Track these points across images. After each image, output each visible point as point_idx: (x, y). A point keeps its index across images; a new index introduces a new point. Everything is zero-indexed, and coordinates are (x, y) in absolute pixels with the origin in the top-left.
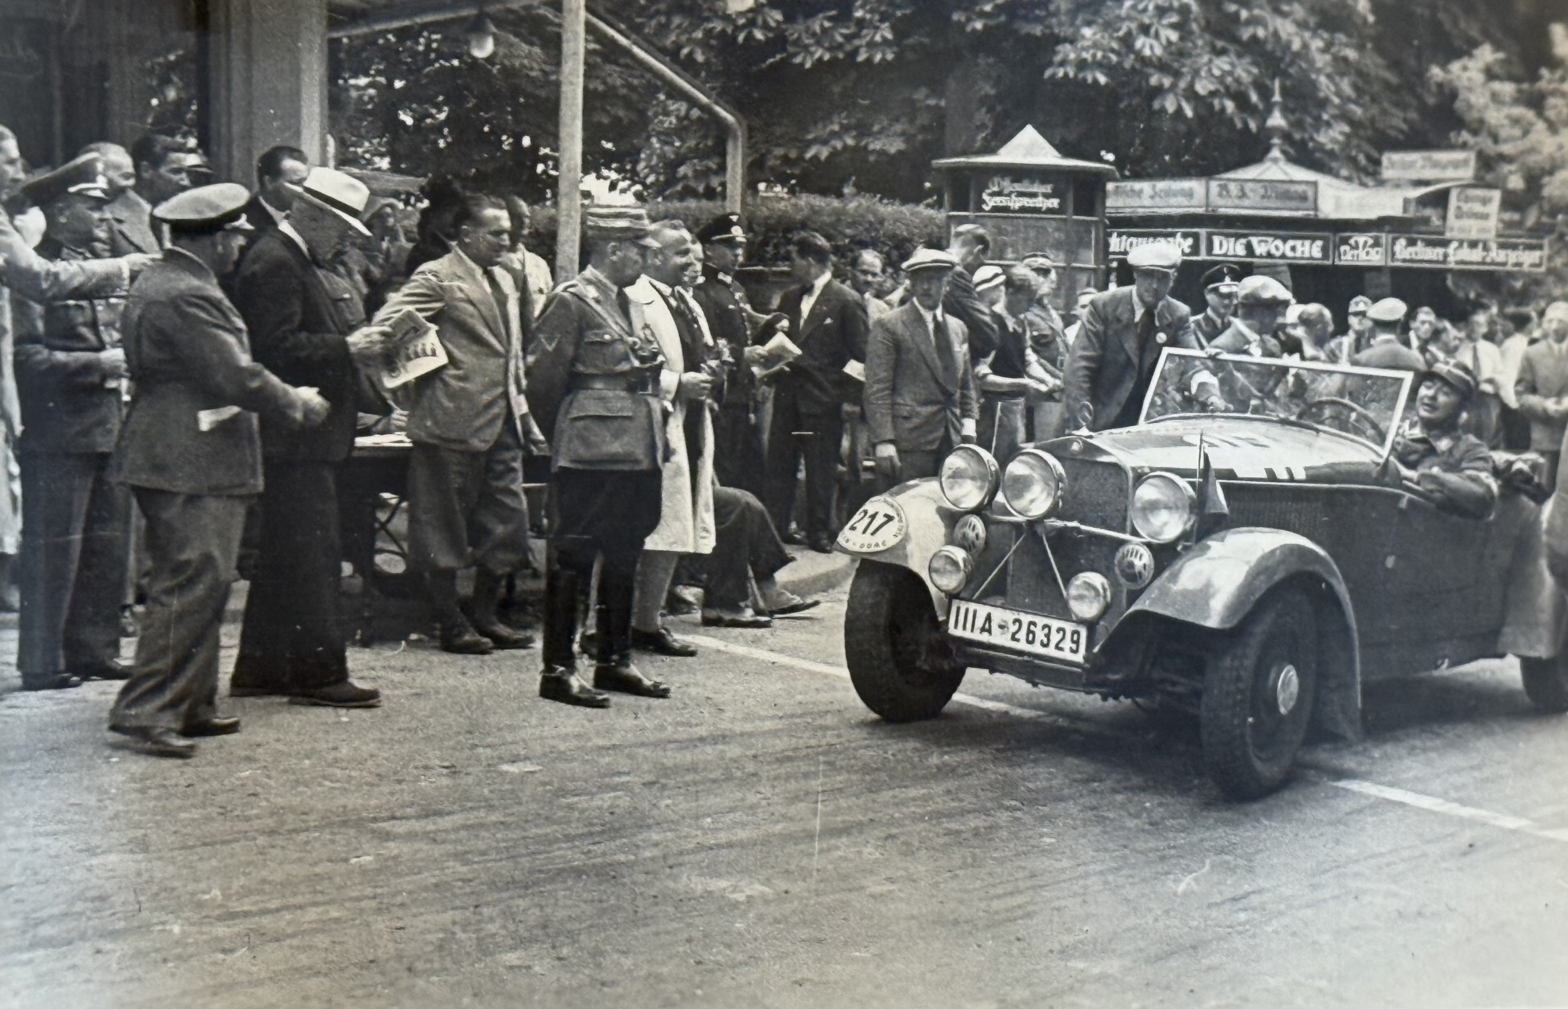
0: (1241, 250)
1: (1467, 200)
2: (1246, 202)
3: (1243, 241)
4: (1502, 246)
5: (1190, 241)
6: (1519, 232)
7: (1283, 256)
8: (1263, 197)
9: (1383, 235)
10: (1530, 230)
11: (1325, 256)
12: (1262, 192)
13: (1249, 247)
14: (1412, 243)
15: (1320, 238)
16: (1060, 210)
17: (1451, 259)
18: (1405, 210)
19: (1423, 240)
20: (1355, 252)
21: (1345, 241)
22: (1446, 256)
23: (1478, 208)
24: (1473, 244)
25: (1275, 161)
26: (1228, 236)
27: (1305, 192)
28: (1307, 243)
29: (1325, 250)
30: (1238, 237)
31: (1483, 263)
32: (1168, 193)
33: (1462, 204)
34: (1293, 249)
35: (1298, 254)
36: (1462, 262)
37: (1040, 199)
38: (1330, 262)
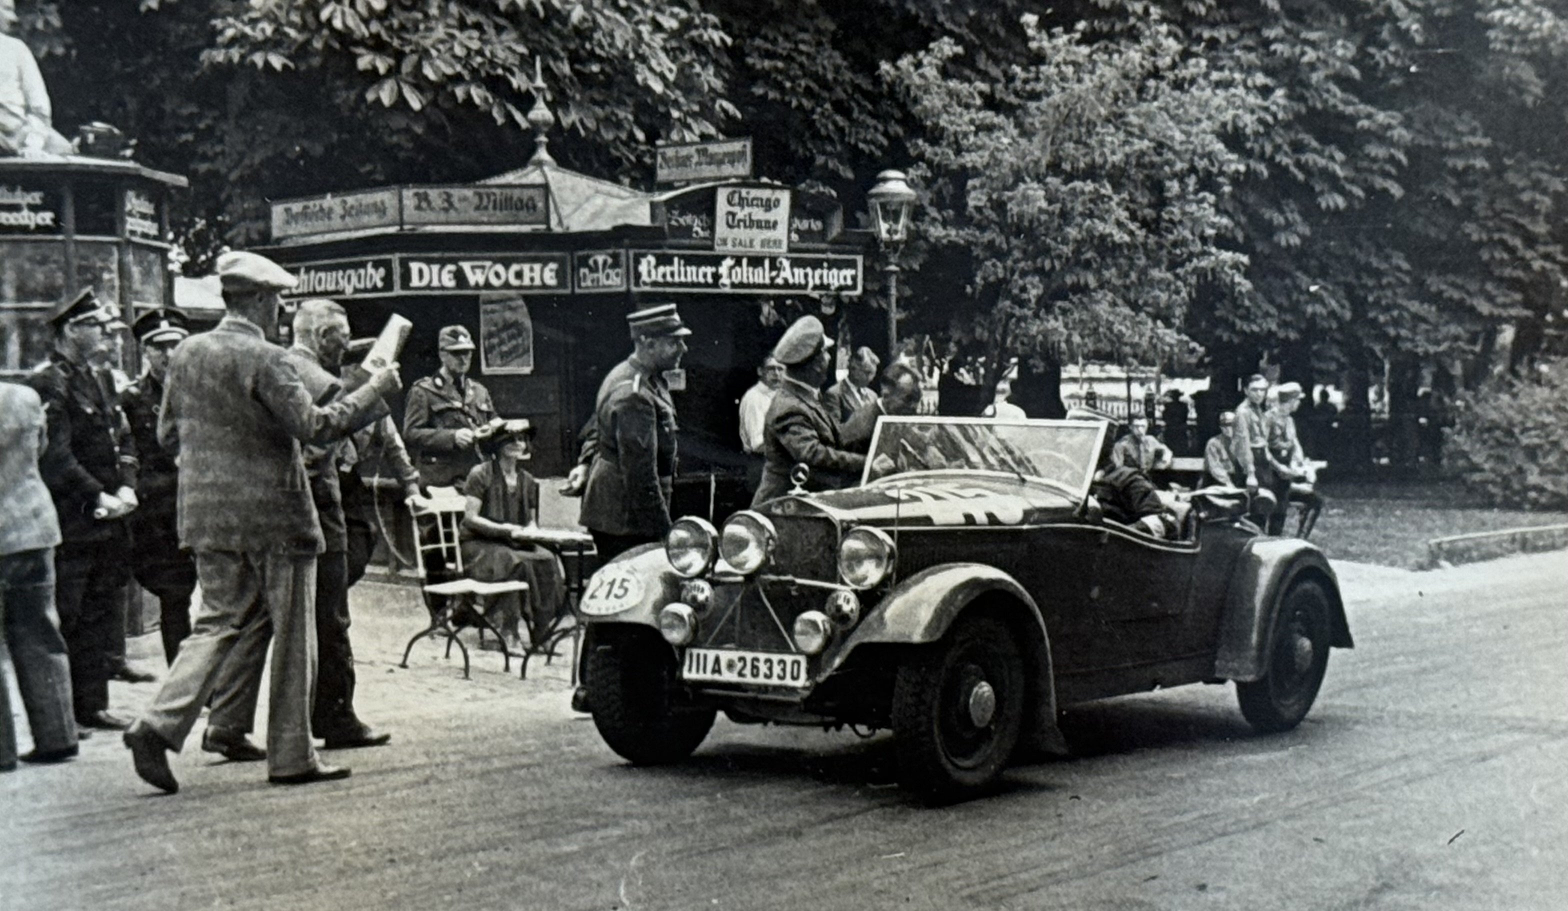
0: (448, 281)
1: (742, 202)
2: (453, 214)
3: (451, 267)
4: (795, 263)
5: (382, 271)
6: (823, 246)
7: (507, 285)
8: (477, 208)
9: (622, 251)
10: (834, 242)
11: (562, 283)
12: (476, 200)
13: (460, 276)
14: (664, 260)
15: (553, 259)
16: (56, 228)
17: (725, 280)
18: (653, 217)
19: (681, 257)
20: (595, 275)
21: (584, 262)
22: (716, 276)
23: (759, 214)
24: (756, 261)
25: (540, 164)
26: (429, 261)
27: (531, 199)
28: (537, 267)
29: (560, 274)
30: (443, 262)
31: (773, 285)
32: (361, 210)
33: (736, 209)
34: (519, 275)
35: (526, 282)
36: (742, 285)
37: (25, 212)
38: (568, 291)
